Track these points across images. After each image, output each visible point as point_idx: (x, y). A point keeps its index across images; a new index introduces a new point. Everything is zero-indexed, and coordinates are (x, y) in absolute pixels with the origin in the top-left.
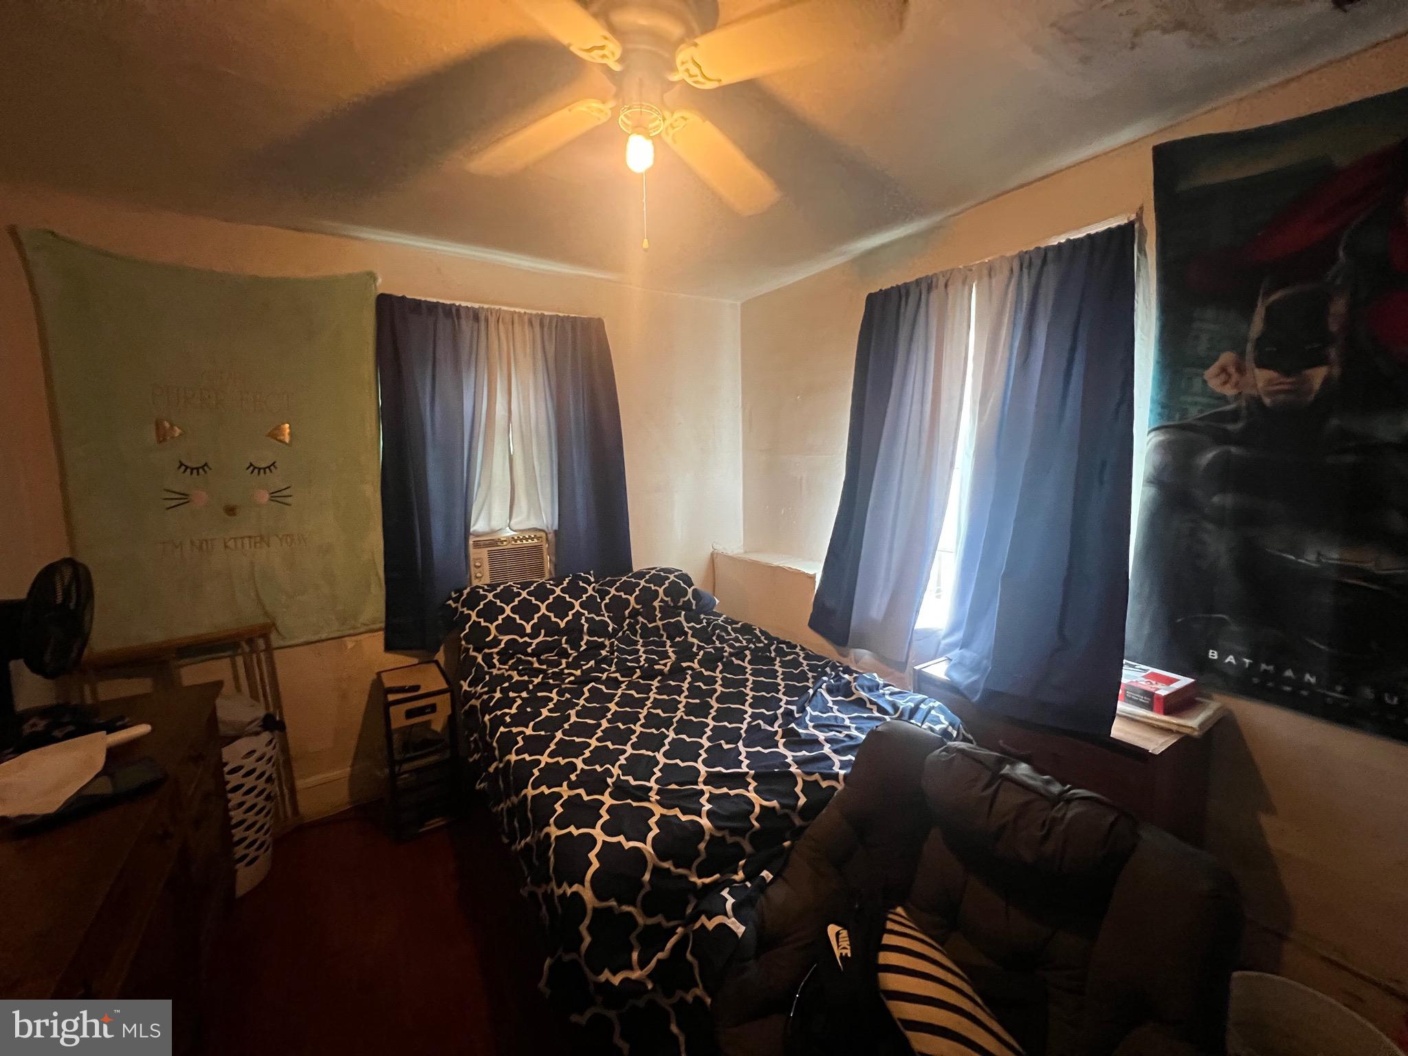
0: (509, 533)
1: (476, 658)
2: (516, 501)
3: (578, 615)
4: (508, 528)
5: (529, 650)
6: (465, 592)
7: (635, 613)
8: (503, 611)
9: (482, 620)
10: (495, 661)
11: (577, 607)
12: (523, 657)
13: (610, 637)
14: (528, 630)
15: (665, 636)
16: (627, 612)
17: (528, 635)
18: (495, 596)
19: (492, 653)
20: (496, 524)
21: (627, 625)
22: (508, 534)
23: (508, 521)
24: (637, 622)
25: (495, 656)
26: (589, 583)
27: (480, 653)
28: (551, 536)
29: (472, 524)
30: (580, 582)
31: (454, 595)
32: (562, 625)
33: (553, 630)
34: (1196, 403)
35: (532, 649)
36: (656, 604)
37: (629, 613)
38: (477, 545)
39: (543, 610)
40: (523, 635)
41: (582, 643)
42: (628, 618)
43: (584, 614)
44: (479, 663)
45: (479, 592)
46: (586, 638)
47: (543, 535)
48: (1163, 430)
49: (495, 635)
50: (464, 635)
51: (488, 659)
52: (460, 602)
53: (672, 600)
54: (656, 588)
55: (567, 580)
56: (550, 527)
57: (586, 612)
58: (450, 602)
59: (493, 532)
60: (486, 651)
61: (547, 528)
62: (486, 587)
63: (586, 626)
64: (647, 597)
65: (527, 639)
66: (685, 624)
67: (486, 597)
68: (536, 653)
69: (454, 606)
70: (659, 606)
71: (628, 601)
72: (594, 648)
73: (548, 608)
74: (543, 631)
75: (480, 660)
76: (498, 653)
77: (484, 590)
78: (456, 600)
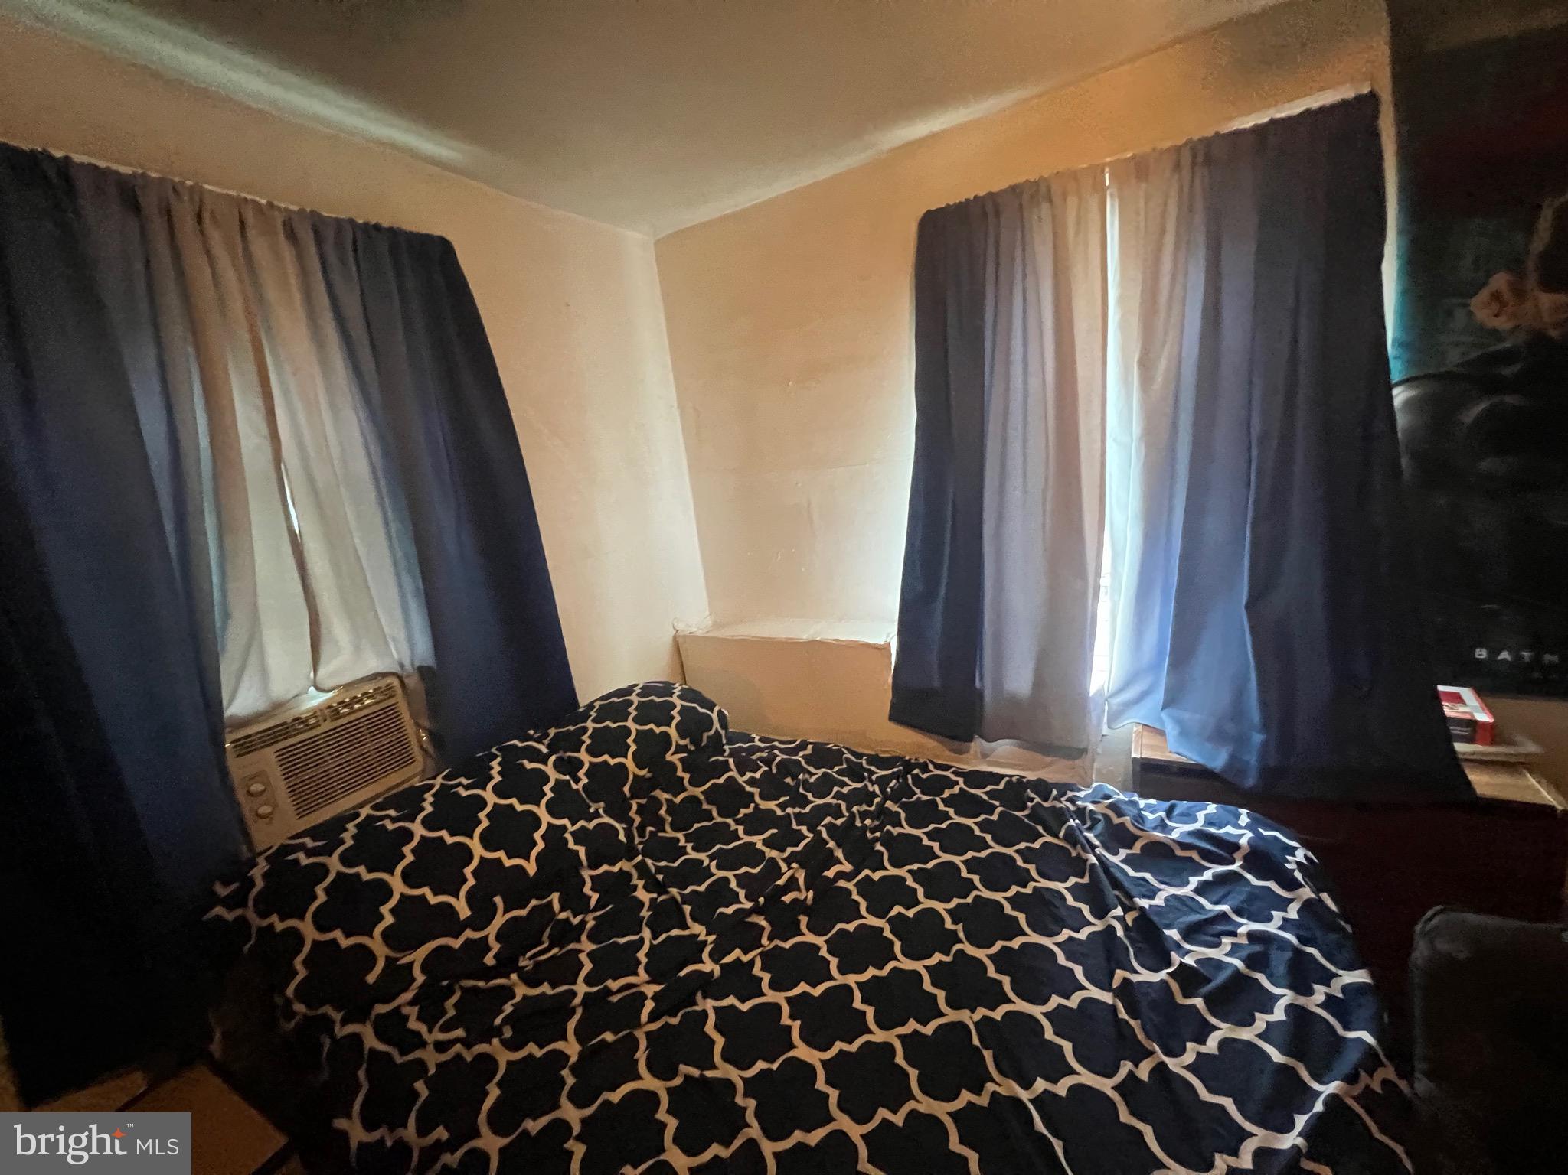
0: (315, 700)
1: (357, 1038)
2: (324, 631)
3: (554, 835)
4: (312, 688)
5: (489, 960)
6: (257, 873)
7: (641, 787)
8: (386, 892)
9: (337, 934)
10: (414, 1024)
11: (546, 818)
12: (481, 984)
13: (629, 852)
14: (464, 911)
15: (715, 813)
16: (626, 789)
17: (469, 924)
18: (345, 860)
19: (398, 1009)
20: (280, 689)
21: (637, 812)
22: (314, 703)
23: (312, 674)
24: (658, 804)
25: (406, 1010)
26: (544, 760)
27: (362, 1021)
28: (413, 682)
29: (225, 703)
30: (525, 762)
31: (222, 891)
32: (531, 868)
33: (517, 888)
34: (1457, 345)
35: (495, 957)
36: (671, 757)
37: (630, 789)
38: (246, 747)
39: (478, 850)
40: (456, 927)
41: (587, 890)
42: (632, 797)
43: (564, 828)
44: (372, 1051)
45: (296, 861)
46: (586, 874)
47: (396, 683)
48: (1415, 383)
49: (387, 958)
50: (297, 989)
51: (392, 1028)
52: (251, 903)
53: (692, 742)
54: (663, 729)
55: (495, 765)
56: (407, 663)
57: (565, 822)
58: (219, 910)
59: (278, 706)
60: (381, 1009)
61: (402, 666)
62: (309, 842)
63: (582, 851)
64: (652, 749)
65: (469, 934)
66: (741, 780)
67: (324, 870)
68: (507, 963)
69: (230, 916)
70: (681, 760)
71: (622, 767)
72: (616, 888)
73: (487, 842)
74: (498, 900)
75: (371, 1041)
76: (412, 1003)
77: (310, 853)
78: (236, 901)
